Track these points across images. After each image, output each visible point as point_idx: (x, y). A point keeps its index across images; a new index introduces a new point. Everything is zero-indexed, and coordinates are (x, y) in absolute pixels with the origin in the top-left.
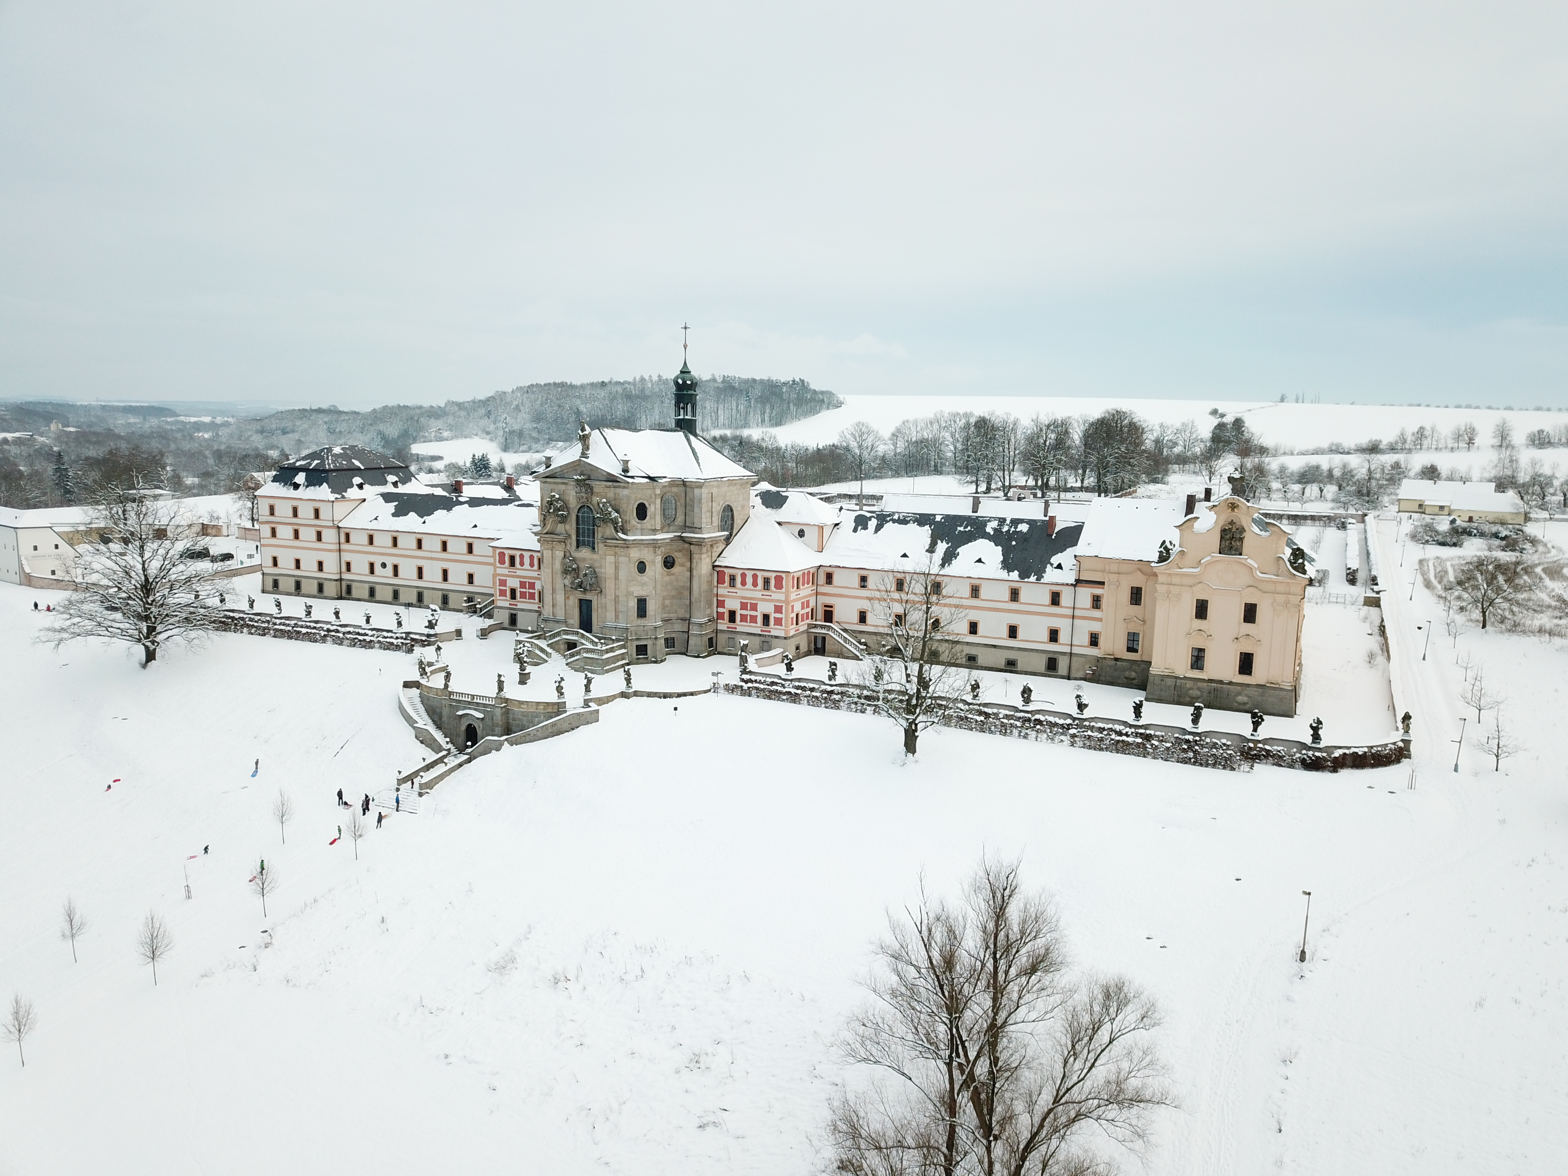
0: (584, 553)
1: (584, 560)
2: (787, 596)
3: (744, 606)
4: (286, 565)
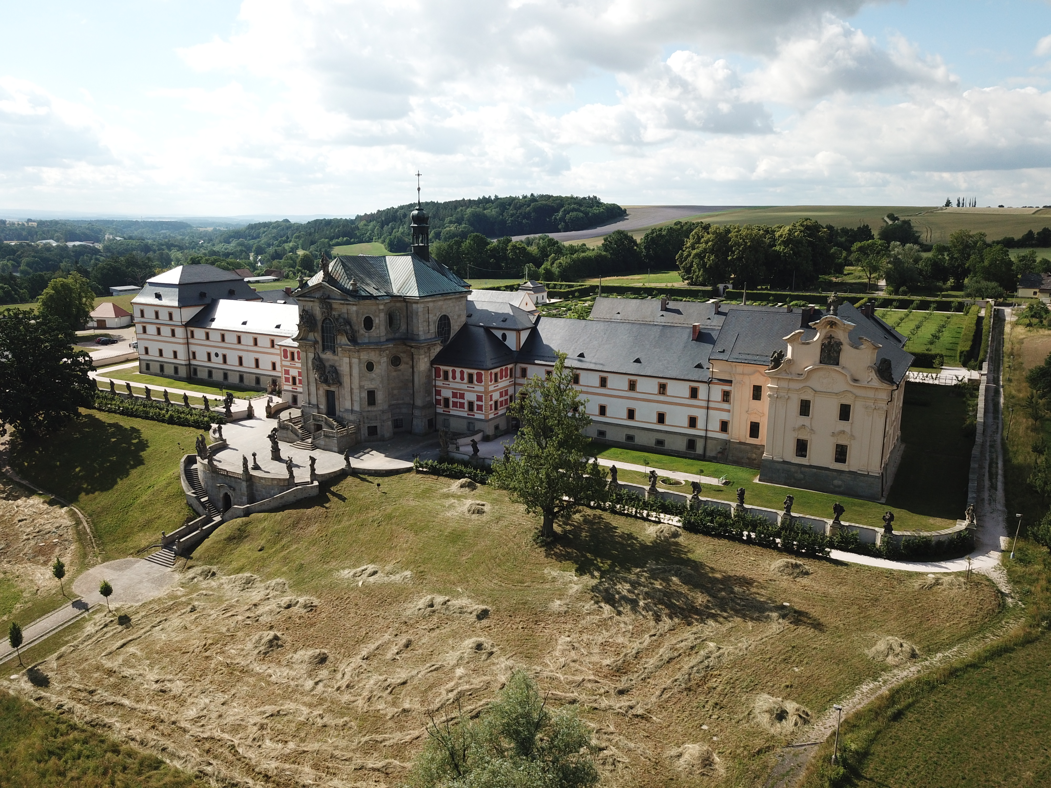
0: (327, 356)
1: (328, 360)
2: (486, 387)
3: (454, 395)
4: (154, 353)
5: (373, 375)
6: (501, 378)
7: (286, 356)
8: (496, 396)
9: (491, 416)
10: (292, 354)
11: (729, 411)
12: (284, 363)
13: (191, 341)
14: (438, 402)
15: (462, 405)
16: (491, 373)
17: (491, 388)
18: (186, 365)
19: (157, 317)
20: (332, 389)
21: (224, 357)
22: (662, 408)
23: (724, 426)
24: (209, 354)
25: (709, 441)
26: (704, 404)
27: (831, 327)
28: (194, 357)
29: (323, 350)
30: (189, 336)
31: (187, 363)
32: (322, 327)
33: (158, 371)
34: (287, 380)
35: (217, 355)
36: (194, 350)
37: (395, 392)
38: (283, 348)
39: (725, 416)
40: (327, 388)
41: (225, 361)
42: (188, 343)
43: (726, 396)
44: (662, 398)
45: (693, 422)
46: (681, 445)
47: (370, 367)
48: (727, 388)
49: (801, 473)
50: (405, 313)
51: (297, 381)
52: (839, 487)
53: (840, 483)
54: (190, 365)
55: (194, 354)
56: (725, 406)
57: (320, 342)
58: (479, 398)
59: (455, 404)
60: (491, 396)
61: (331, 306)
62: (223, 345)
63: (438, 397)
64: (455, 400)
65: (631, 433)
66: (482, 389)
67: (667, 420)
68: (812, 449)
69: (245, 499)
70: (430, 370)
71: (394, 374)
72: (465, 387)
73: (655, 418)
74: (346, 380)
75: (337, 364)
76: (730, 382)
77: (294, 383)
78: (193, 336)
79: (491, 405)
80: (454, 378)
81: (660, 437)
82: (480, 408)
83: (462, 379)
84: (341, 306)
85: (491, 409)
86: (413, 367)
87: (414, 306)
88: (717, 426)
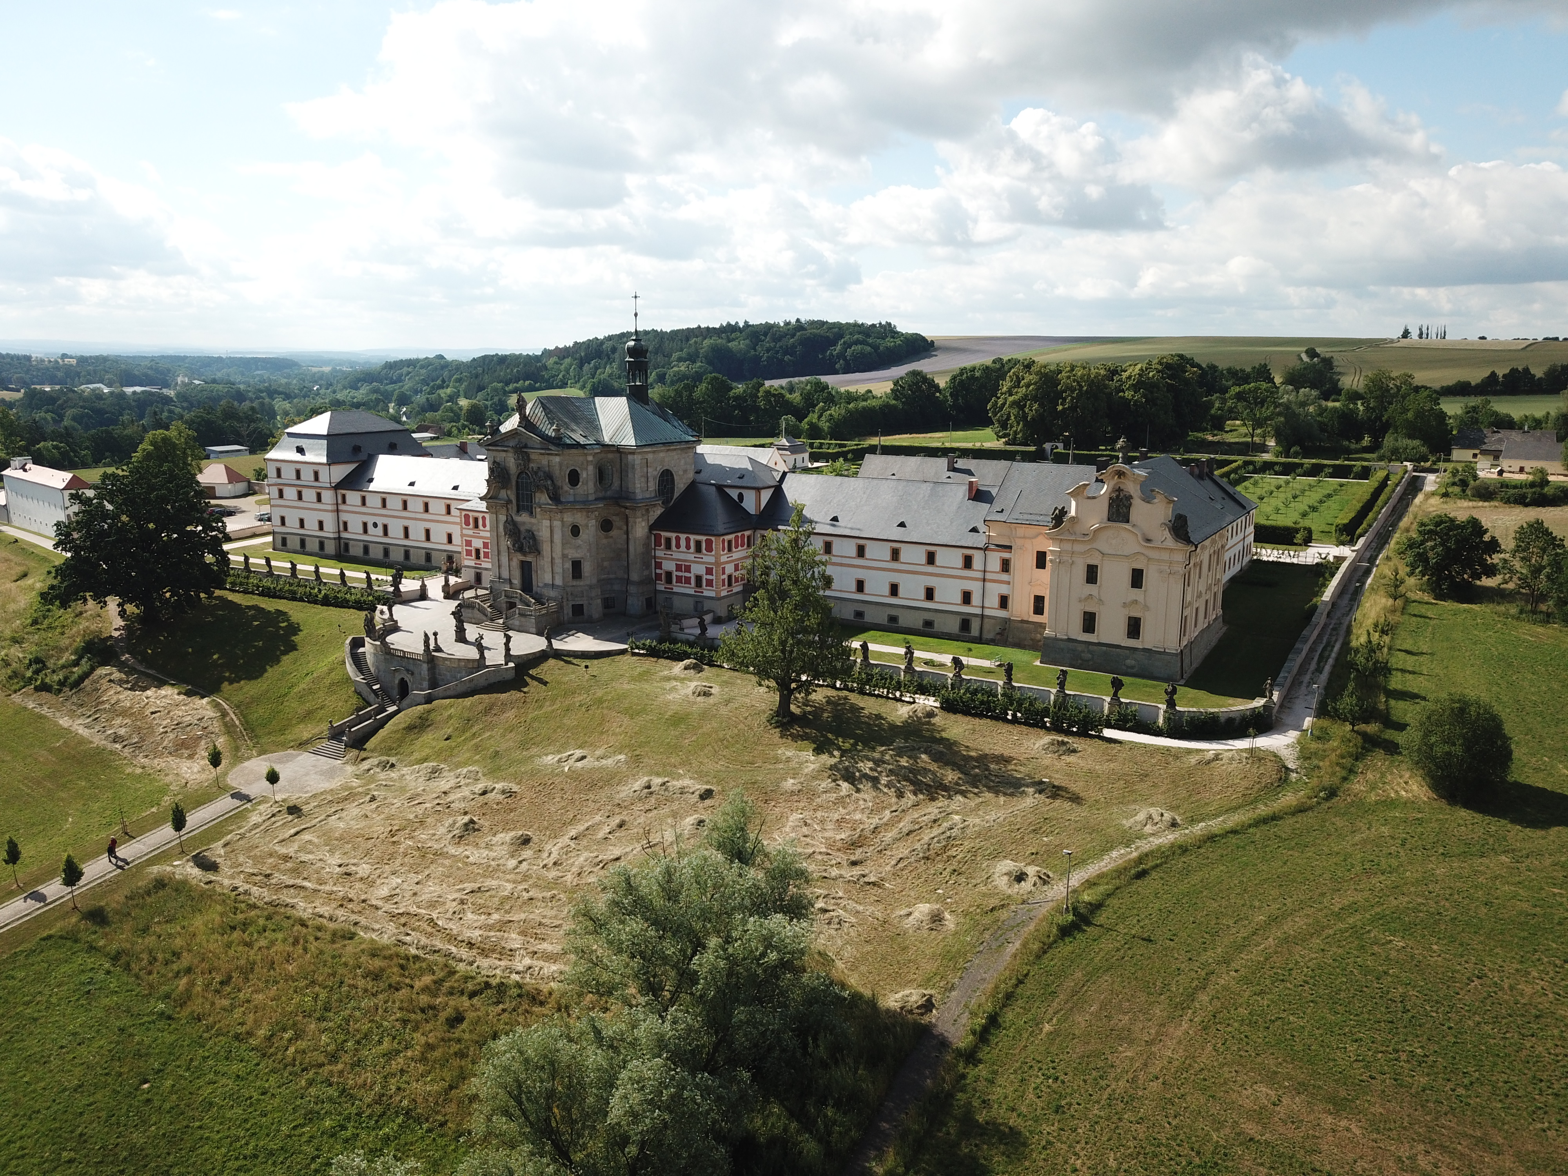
0: (523, 518)
1: (524, 523)
2: (717, 557)
3: (679, 568)
4: (292, 524)
5: (579, 541)
6: (736, 547)
7: (467, 524)
8: (730, 569)
9: (724, 593)
10: (476, 520)
11: (1009, 583)
12: (465, 532)
13: (342, 507)
14: (658, 577)
15: (687, 581)
16: (724, 540)
17: (724, 559)
18: (335, 539)
19: (298, 477)
20: (529, 559)
21: (385, 527)
22: (931, 582)
23: (1004, 602)
24: (365, 525)
25: (986, 620)
26: (980, 575)
27: (1119, 477)
28: (346, 529)
29: (518, 511)
30: (340, 501)
31: (336, 535)
32: (517, 482)
33: (298, 547)
34: (469, 553)
35: (375, 525)
36: (345, 519)
37: (606, 564)
38: (464, 513)
39: (1004, 590)
40: (522, 558)
41: (386, 533)
42: (338, 511)
43: (1006, 566)
44: (930, 569)
45: (967, 597)
46: (954, 626)
47: (575, 531)
48: (1006, 555)
49: (1089, 652)
50: (618, 466)
51: (482, 555)
52: (1132, 667)
53: (1133, 662)
54: (339, 538)
55: (345, 524)
56: (1004, 577)
57: (514, 502)
58: (709, 571)
59: (679, 579)
60: (724, 569)
61: (528, 456)
62: (384, 512)
63: (658, 571)
64: (680, 574)
65: (894, 612)
66: (713, 560)
67: (937, 596)
68: (1100, 623)
69: (425, 684)
70: (648, 538)
71: (605, 541)
72: (691, 557)
73: (922, 595)
74: (546, 548)
75: (534, 528)
76: (1010, 547)
77: (478, 557)
78: (344, 502)
79: (723, 580)
80: (678, 546)
81: (928, 616)
82: (710, 583)
83: (688, 547)
84: (541, 457)
85: (724, 585)
86: (627, 533)
87: (630, 457)
88: (996, 602)
